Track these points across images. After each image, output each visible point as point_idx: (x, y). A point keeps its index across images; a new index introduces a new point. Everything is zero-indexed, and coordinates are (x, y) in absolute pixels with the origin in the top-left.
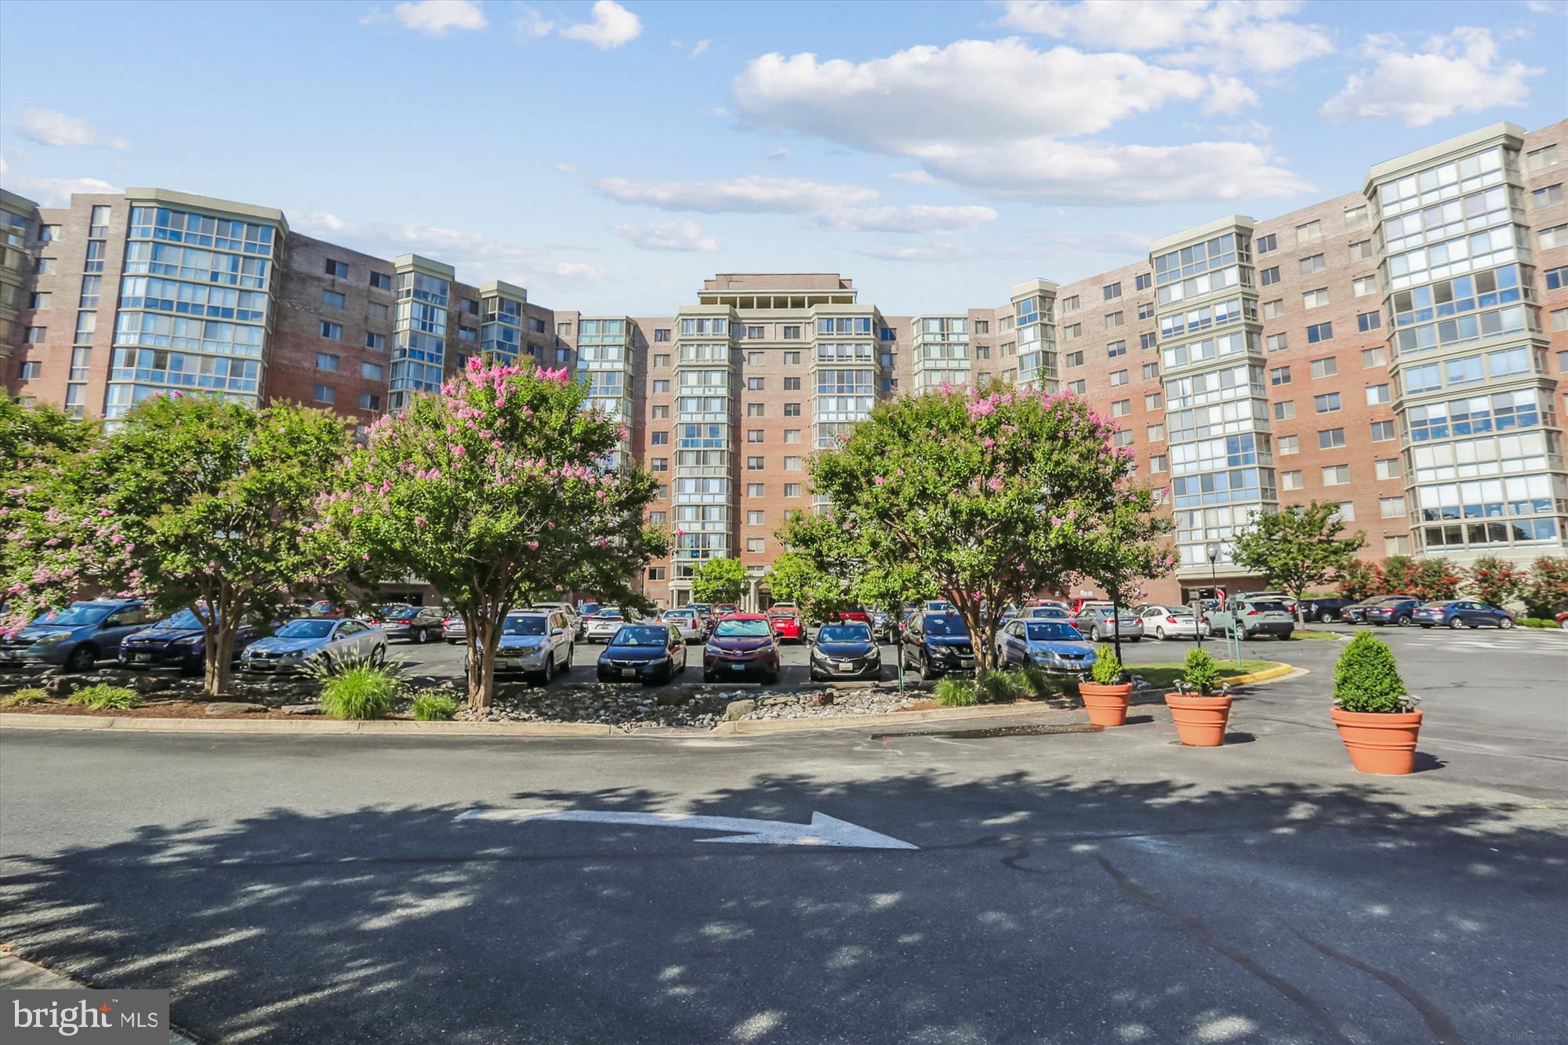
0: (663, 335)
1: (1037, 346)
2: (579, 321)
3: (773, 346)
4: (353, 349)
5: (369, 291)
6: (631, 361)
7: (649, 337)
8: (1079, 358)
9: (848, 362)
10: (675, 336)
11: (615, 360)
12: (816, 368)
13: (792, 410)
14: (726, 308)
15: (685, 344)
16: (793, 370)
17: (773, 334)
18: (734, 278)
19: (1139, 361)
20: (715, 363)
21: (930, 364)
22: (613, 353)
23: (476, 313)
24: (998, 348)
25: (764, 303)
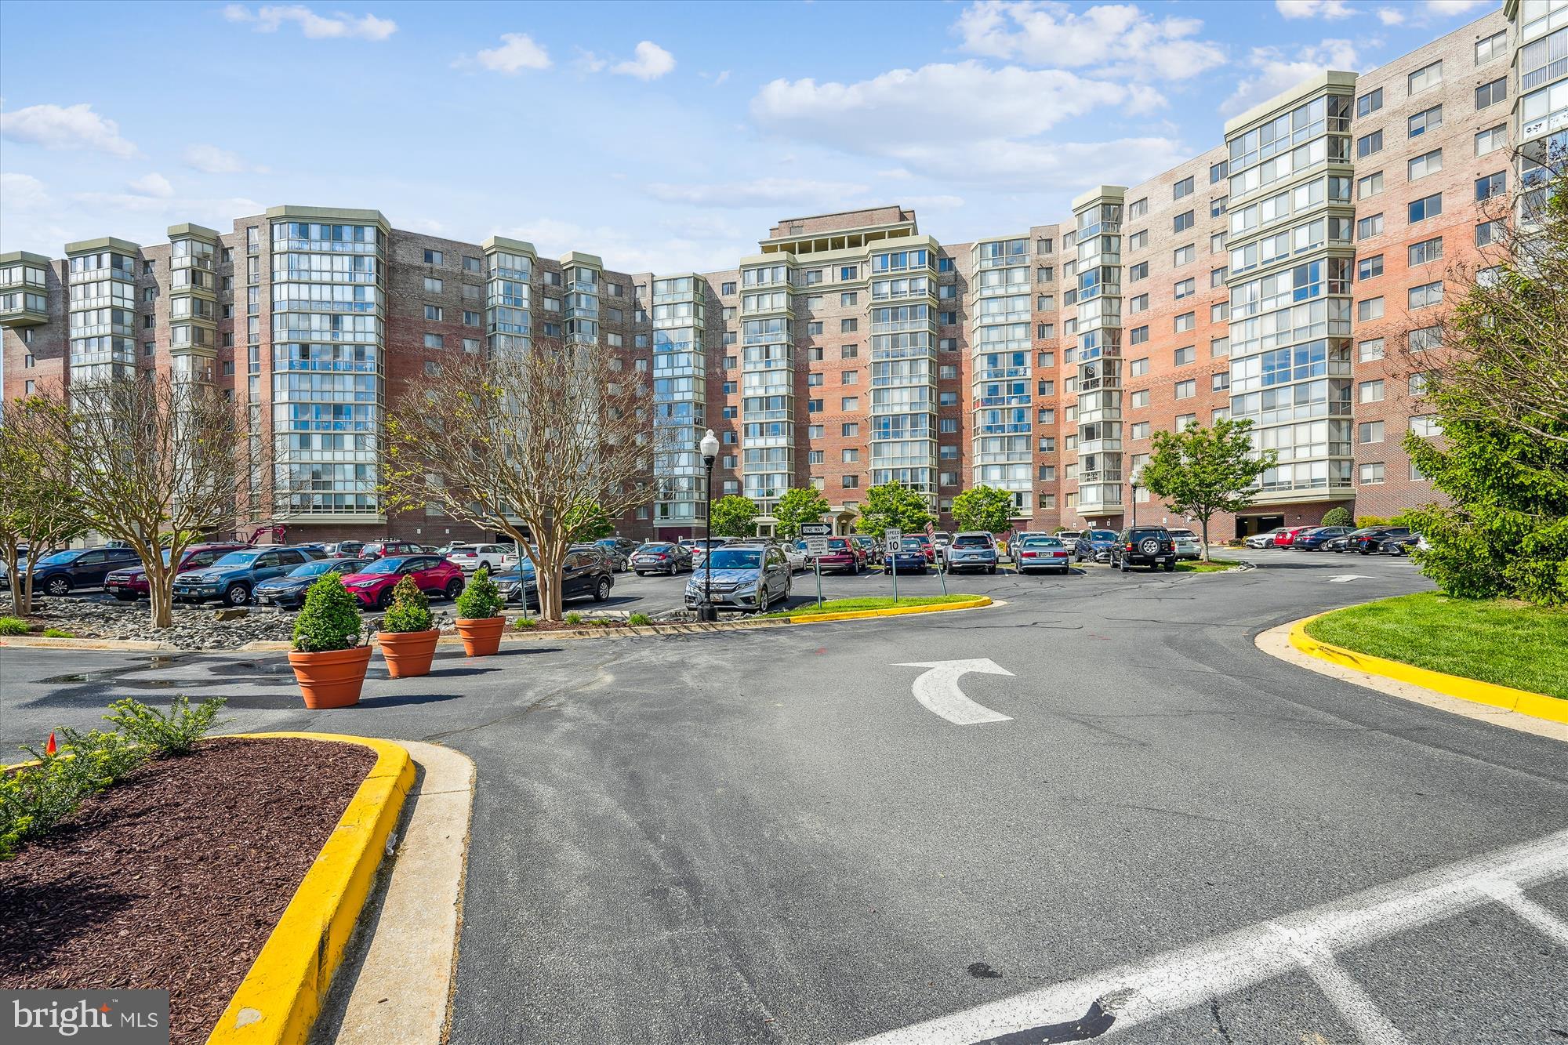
0: (730, 288)
1: (1097, 262)
2: (653, 282)
3: (832, 289)
4: (454, 327)
5: (462, 273)
6: (701, 315)
7: (718, 290)
8: (1143, 270)
9: (903, 298)
10: (739, 287)
11: (685, 316)
12: (871, 307)
13: (852, 350)
14: (782, 256)
15: (746, 294)
16: (851, 311)
17: (831, 277)
18: (796, 224)
19: (1208, 266)
20: (775, 311)
21: (987, 293)
22: (683, 310)
23: (559, 284)
24: (1061, 267)
25: (822, 246)
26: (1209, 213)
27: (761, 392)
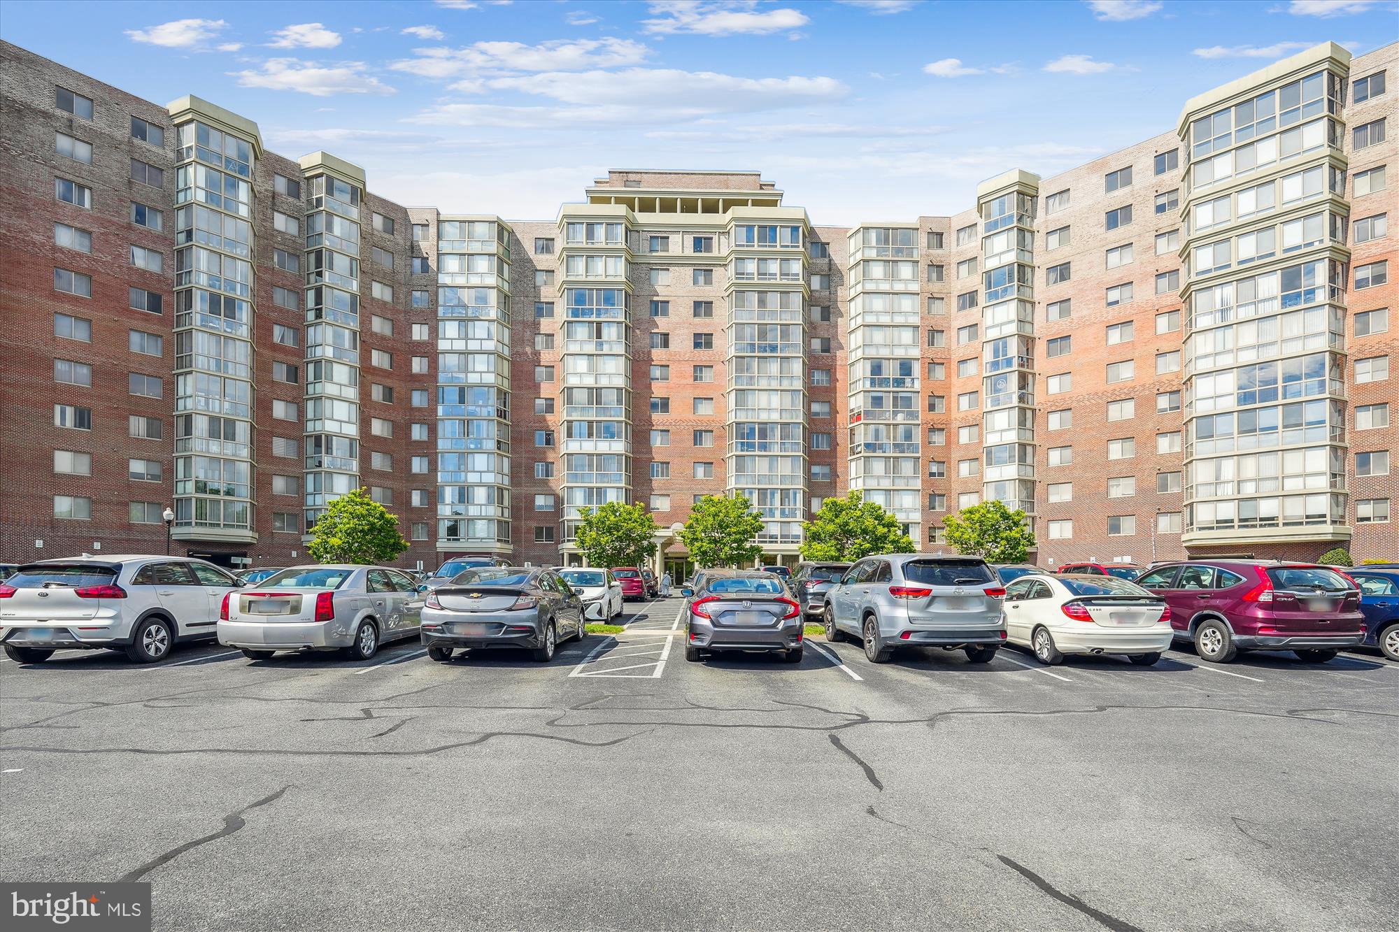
0: (546, 245)
1: (1011, 257)
2: (439, 221)
3: (680, 262)
4: (113, 223)
6: (506, 276)
7: (529, 247)
8: (1062, 272)
9: (773, 281)
10: (559, 245)
11: (485, 273)
12: (733, 288)
13: (702, 341)
14: (622, 210)
15: (571, 254)
16: (705, 293)
17: (679, 245)
18: (632, 177)
19: (1151, 269)
20: (609, 279)
21: (870, 287)
22: (482, 265)
23: (298, 197)
24: (954, 266)
25: (668, 207)
26: (1153, 209)
27: (589, 381)
